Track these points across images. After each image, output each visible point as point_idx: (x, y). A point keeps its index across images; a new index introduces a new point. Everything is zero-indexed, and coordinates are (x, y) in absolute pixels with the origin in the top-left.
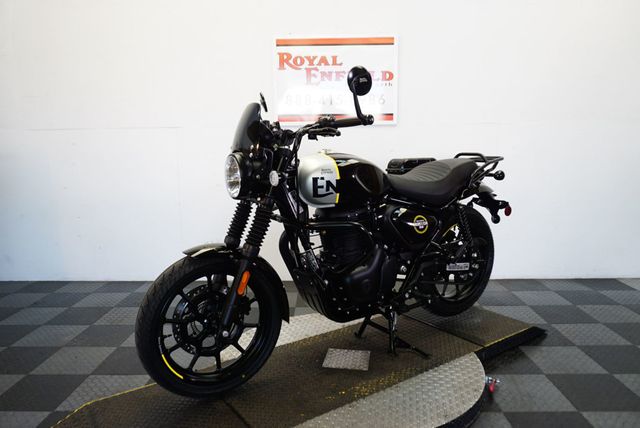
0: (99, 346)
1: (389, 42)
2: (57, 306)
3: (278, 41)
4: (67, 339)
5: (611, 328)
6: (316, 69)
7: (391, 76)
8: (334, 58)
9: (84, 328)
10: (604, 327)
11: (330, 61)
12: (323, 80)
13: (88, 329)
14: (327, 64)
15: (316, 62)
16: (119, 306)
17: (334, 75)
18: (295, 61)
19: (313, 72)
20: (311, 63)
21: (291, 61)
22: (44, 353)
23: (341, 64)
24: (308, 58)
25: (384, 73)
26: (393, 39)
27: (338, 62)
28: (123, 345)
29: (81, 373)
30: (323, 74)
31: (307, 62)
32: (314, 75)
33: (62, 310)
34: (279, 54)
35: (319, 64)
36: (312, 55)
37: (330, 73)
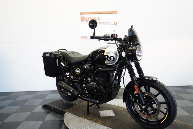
0: (25, 112)
1: (116, 12)
2: (11, 100)
3: (80, 13)
4: (15, 110)
5: (190, 101)
7: (117, 23)
8: (99, 18)
9: (20, 106)
10: (187, 101)
13: (21, 107)
16: (31, 99)
17: (99, 23)
21: (85, 19)
22: (7, 115)
23: (101, 20)
25: (115, 22)
26: (117, 11)
28: (33, 111)
29: (20, 121)
31: (90, 19)
33: (12, 101)
34: (81, 17)
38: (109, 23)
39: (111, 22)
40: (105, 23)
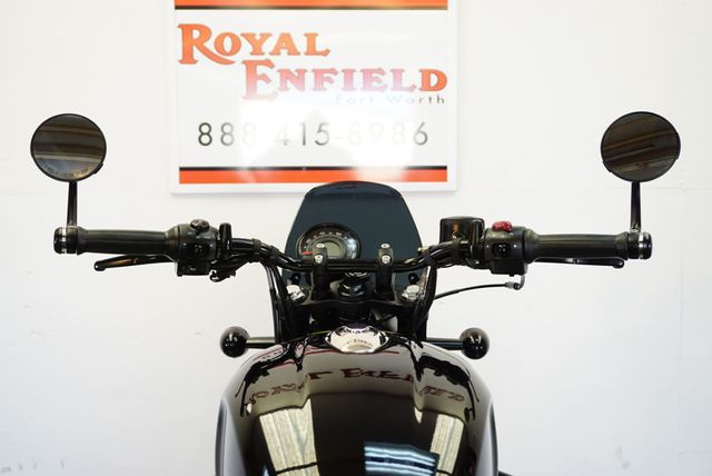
6: (269, 64)
7: (443, 80)
8: (311, 38)
11: (301, 45)
12: (284, 88)
14: (293, 52)
15: (269, 46)
17: (309, 77)
18: (219, 43)
19: (261, 70)
20: (257, 51)
21: (210, 45)
23: (326, 53)
24: (249, 37)
25: (426, 74)
27: (319, 48)
30: (285, 74)
31: (246, 47)
32: (265, 78)
34: (182, 27)
35: (276, 52)
36: (258, 32)
37: (302, 72)
38: (388, 79)
39: (397, 73)
40: (358, 78)
